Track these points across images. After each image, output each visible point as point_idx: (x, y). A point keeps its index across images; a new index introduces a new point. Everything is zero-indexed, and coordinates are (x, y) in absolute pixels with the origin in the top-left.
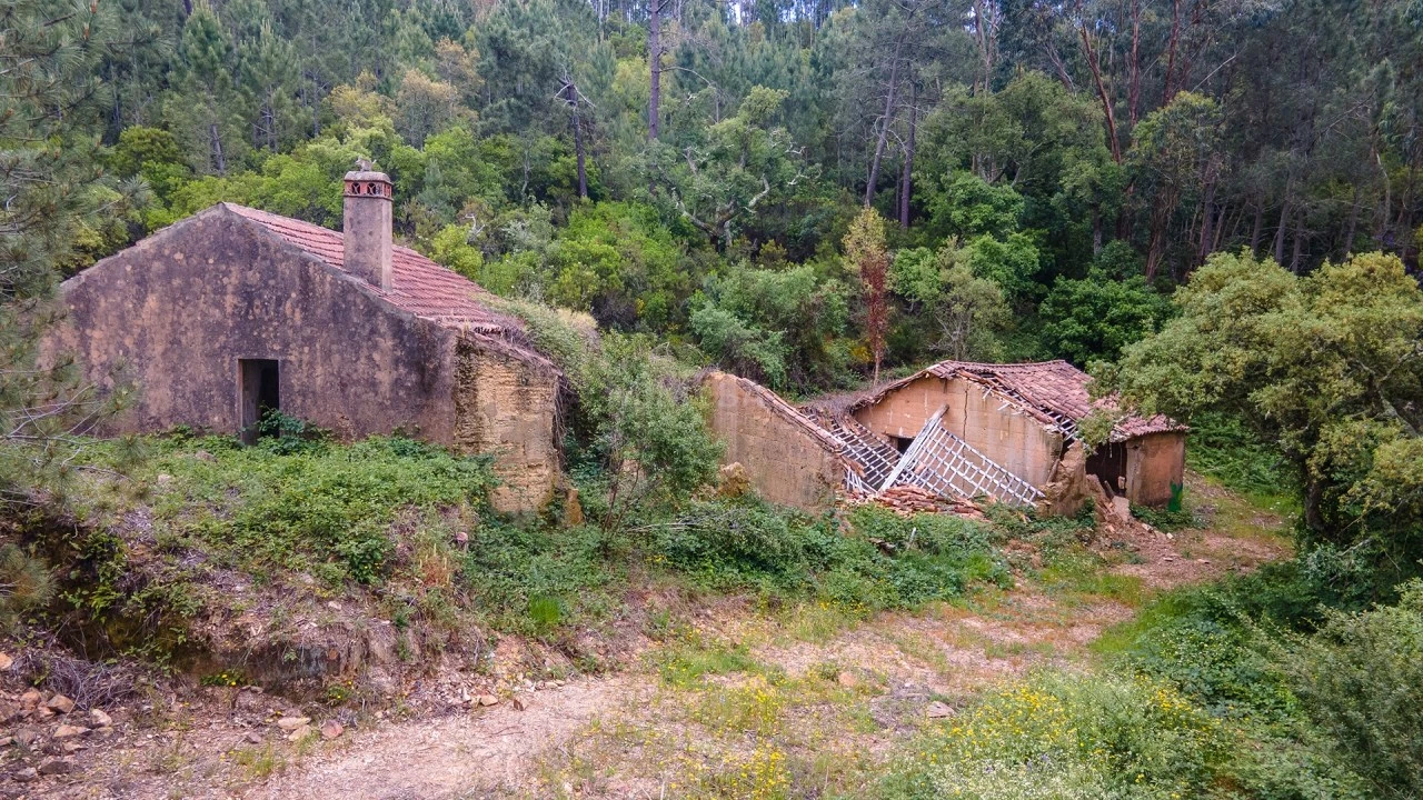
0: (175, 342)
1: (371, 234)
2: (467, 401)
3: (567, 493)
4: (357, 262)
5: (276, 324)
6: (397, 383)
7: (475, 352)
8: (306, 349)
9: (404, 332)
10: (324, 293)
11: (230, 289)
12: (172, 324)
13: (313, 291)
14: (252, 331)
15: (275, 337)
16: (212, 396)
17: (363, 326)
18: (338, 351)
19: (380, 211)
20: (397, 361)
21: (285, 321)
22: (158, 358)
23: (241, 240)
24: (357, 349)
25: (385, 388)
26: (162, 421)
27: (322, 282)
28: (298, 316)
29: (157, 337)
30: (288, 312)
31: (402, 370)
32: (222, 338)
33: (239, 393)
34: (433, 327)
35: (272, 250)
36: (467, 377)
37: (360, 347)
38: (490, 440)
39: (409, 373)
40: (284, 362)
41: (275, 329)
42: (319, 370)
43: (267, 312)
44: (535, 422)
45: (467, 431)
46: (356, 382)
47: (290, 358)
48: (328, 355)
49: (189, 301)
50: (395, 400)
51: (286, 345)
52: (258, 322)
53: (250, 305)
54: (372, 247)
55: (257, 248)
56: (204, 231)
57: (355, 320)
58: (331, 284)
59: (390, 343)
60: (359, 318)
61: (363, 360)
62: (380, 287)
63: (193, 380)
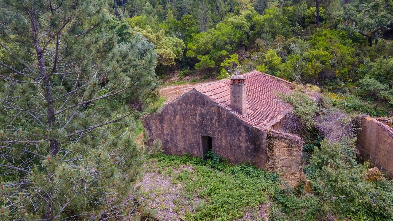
0: (184, 129)
1: (239, 97)
2: (270, 154)
3: (305, 183)
4: (235, 106)
5: (211, 126)
6: (247, 147)
7: (273, 138)
8: (220, 134)
9: (249, 131)
10: (224, 117)
11: (198, 114)
12: (183, 124)
13: (221, 116)
14: (204, 128)
15: (211, 130)
16: (194, 146)
17: (236, 129)
18: (229, 136)
19: (242, 89)
20: (247, 141)
21: (213, 125)
22: (180, 133)
23: (200, 100)
24: (235, 135)
25: (243, 148)
26: (182, 151)
27: (224, 114)
28: (217, 124)
29: (179, 127)
30: (214, 122)
31: (249, 143)
32: (196, 129)
33: (201, 145)
34: (258, 131)
35: (209, 103)
36: (271, 147)
37: (236, 135)
38: (278, 166)
39: (251, 144)
40: (213, 137)
41: (211, 127)
42: (223, 141)
43: (208, 122)
44: (294, 159)
45: (270, 164)
46: (235, 146)
47: (215, 136)
48: (226, 137)
49: (187, 118)
50: (247, 152)
51: (214, 132)
52: (205, 125)
53: (203, 120)
54: (239, 101)
55: (205, 102)
56: (190, 97)
57: (234, 126)
58: (226, 115)
59: (245, 135)
60: (235, 126)
61: (236, 139)
62: (242, 114)
63: (189, 140)
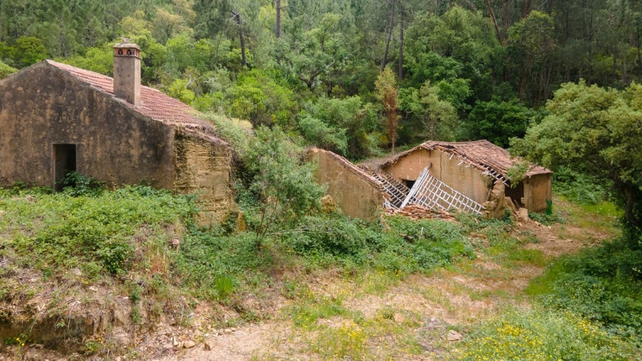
0: (17, 135)
1: (128, 76)
2: (181, 164)
3: (237, 214)
4: (121, 91)
5: (75, 124)
6: (142, 156)
7: (185, 138)
8: (92, 138)
9: (146, 127)
10: (102, 107)
11: (49, 106)
12: (15, 126)
13: (96, 106)
14: (61, 129)
15: (74, 131)
16: (37, 165)
17: (124, 125)
18: (109, 139)
19: (134, 64)
20: (142, 144)
21: (80, 123)
22: (7, 144)
23: (56, 79)
24: (120, 137)
25: (135, 159)
26: (9, 180)
27: (101, 102)
28: (87, 120)
29: (6, 133)
30: (82, 118)
31: (145, 149)
32: (44, 133)
33: (53, 163)
34: (162, 125)
35: (73, 84)
36: (182, 152)
37: (122, 137)
38: (194, 186)
39: (149, 150)
40: (79, 145)
41: (74, 127)
42: (99, 149)
43: (70, 119)
44: (219, 176)
45: (181, 181)
46: (119, 156)
47: (82, 143)
48: (103, 141)
49: (25, 113)
50: (141, 164)
51: (80, 136)
52: (65, 124)
53: (60, 115)
54: (129, 83)
55: (65, 83)
56: (34, 75)
57: (119, 122)
58: (106, 103)
59: (138, 134)
60: (121, 120)
61: (123, 143)
62: (133, 104)
63: (27, 156)
